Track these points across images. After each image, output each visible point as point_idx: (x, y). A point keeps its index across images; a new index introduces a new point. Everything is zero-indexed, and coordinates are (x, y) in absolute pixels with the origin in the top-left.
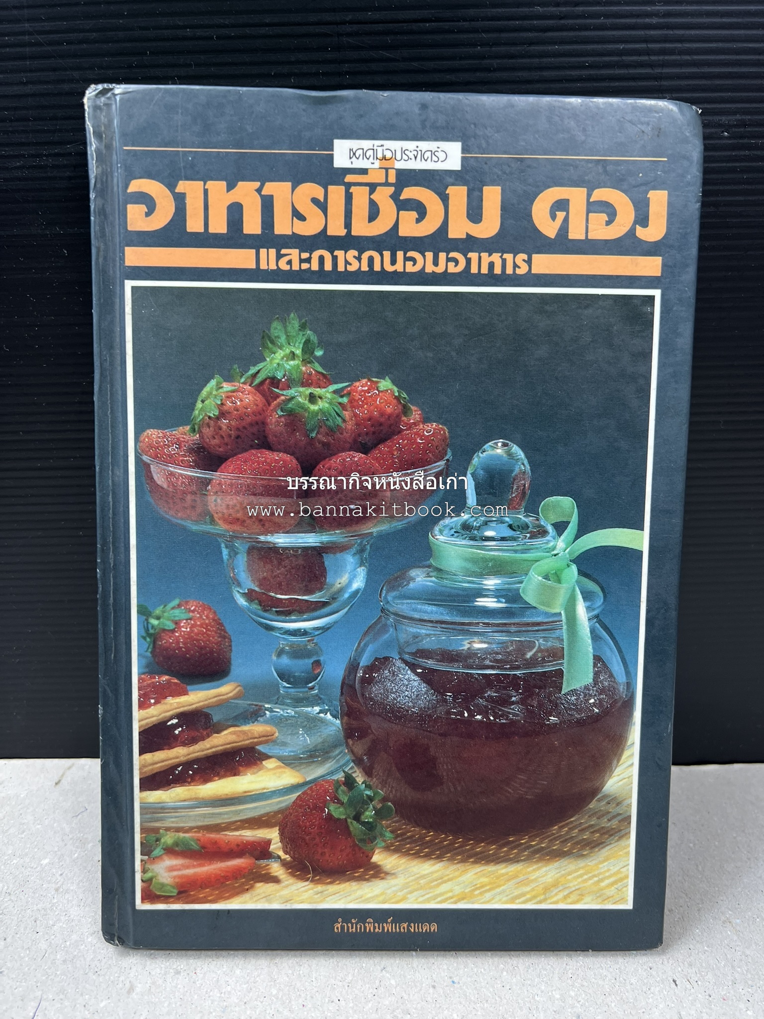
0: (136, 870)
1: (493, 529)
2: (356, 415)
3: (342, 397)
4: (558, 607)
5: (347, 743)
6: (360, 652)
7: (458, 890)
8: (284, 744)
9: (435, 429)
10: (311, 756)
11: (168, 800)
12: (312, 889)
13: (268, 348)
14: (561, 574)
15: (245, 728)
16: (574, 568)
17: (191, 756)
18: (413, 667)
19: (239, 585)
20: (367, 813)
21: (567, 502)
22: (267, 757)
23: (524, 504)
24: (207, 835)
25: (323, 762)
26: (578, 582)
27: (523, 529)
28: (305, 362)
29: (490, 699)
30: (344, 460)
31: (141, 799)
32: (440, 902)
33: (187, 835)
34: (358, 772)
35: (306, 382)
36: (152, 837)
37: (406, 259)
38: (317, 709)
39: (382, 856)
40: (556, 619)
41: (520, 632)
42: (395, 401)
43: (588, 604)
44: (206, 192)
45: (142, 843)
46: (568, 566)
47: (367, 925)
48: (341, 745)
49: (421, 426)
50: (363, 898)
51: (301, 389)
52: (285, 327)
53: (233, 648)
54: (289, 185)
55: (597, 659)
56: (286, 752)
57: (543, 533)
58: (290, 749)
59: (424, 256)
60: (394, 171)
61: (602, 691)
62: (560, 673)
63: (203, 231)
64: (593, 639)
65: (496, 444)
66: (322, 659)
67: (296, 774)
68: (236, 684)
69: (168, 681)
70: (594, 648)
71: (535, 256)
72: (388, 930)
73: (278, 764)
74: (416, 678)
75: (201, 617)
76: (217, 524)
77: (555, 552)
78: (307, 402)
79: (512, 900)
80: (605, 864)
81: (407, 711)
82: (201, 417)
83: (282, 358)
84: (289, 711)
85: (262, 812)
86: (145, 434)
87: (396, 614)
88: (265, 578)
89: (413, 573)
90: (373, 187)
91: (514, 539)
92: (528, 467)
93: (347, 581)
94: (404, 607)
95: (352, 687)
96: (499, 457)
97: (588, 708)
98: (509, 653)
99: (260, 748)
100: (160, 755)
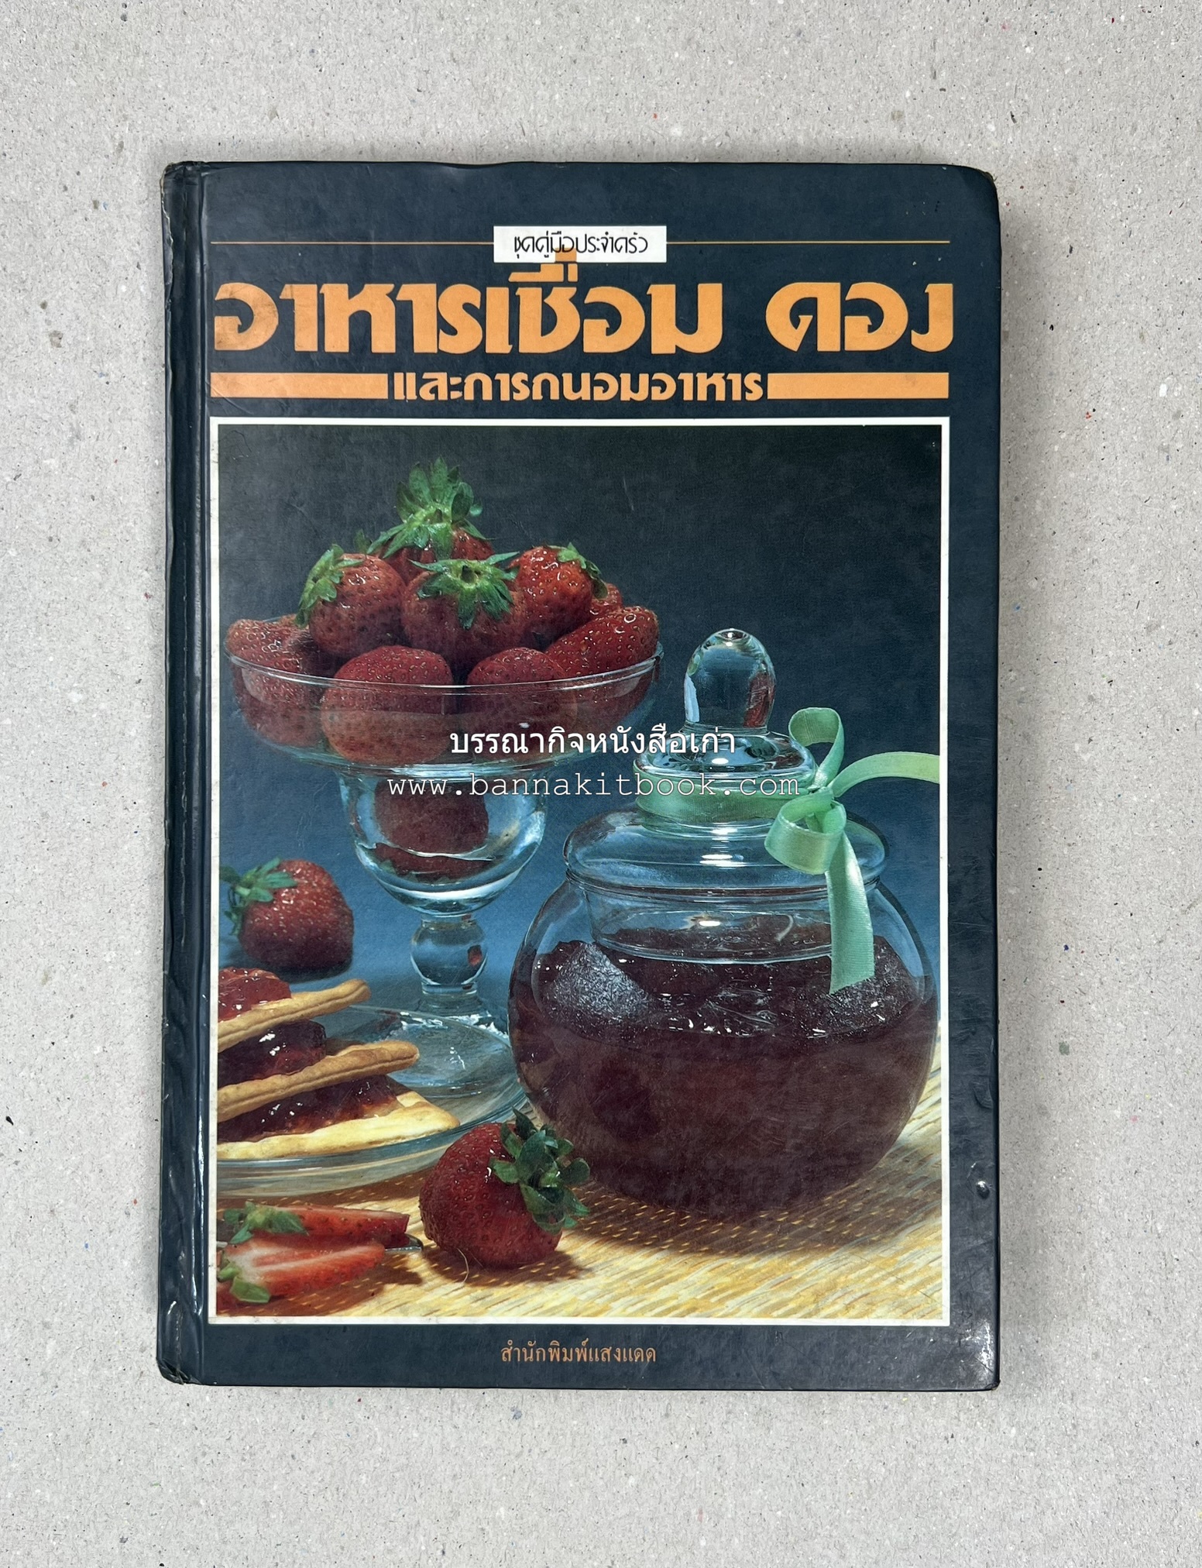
0: (210, 1263)
1: (724, 755)
2: (527, 597)
3: (508, 571)
4: (820, 866)
5: (519, 1068)
6: (537, 934)
7: (685, 1296)
8: (429, 1070)
9: (638, 615)
10: (467, 1088)
11: (258, 1156)
12: (468, 1293)
13: (406, 507)
14: (823, 818)
15: (371, 1046)
16: (841, 809)
17: (293, 1088)
18: (613, 956)
19: (364, 838)
20: (550, 1175)
21: (826, 714)
22: (404, 1090)
23: (766, 719)
24: (315, 1210)
25: (483, 1098)
26: (847, 829)
27: (766, 754)
28: (456, 524)
29: (725, 1003)
30: (512, 659)
31: (219, 1154)
32: (659, 1315)
33: (284, 1210)
34: (535, 1111)
35: (458, 551)
36: (235, 1213)
37: (594, 383)
38: (476, 1018)
39: (572, 1241)
40: (816, 883)
41: (766, 902)
42: (582, 577)
43: (863, 861)
44: (321, 297)
45: (219, 1223)
46: (833, 806)
47: (550, 1350)
48: (510, 1072)
49: (620, 610)
50: (544, 1309)
51: (451, 562)
52: (429, 477)
53: (356, 929)
54: (433, 287)
55: (880, 943)
56: (430, 1082)
57: (796, 759)
58: (437, 1078)
59: (619, 380)
60: (576, 266)
61: (888, 989)
62: (826, 964)
63: (316, 349)
64: (872, 912)
65: (725, 634)
66: (482, 944)
67: (446, 1115)
68: (359, 981)
69: (262, 978)
70: (873, 926)
71: (771, 377)
72: (582, 1358)
73: (418, 1100)
74: (619, 972)
75: (310, 884)
76: (333, 751)
77: (813, 787)
78: (459, 579)
79: (766, 1313)
80: (905, 1256)
81: (606, 1020)
82: (312, 601)
83: (425, 520)
84: (435, 1021)
85: (396, 1173)
86: (235, 625)
87: (588, 879)
88: (400, 828)
89: (611, 819)
90: (547, 288)
91: (753, 769)
92: (771, 666)
93: (518, 831)
94: (599, 868)
95: (526, 985)
96: (729, 653)
97: (869, 1015)
98: (751, 935)
99: (395, 1076)
100: (248, 1088)
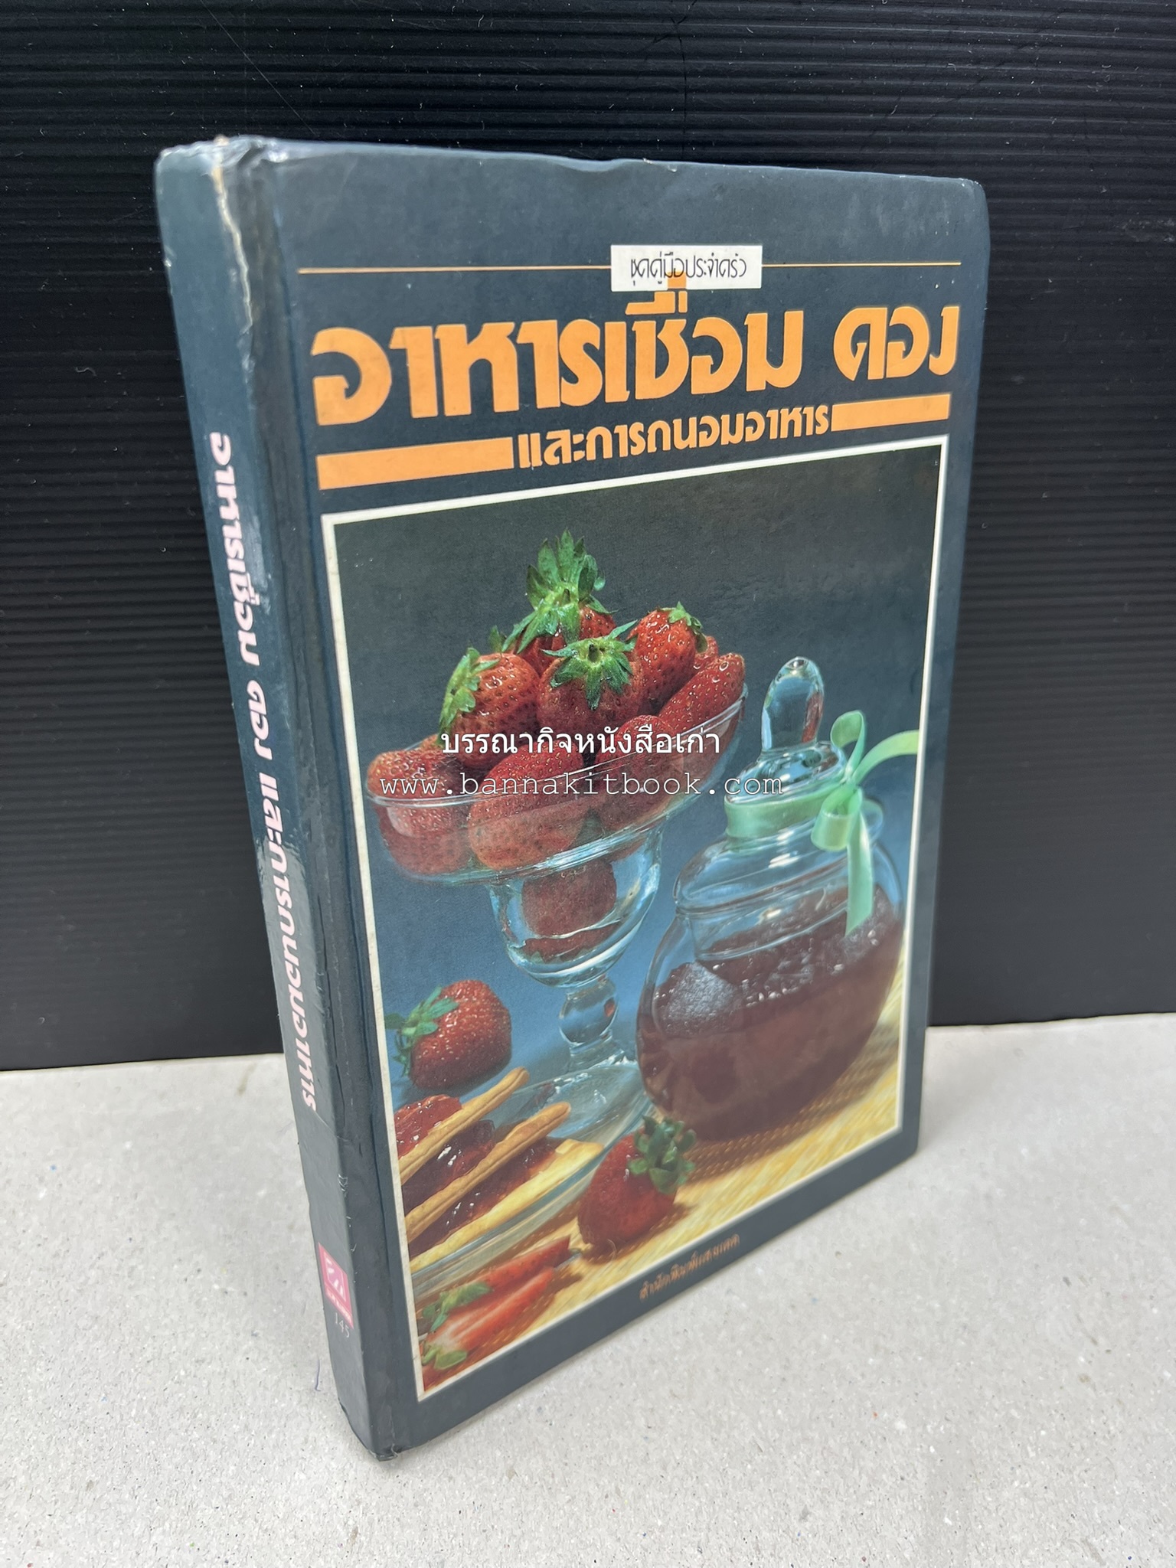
0: (414, 1356)
1: (788, 771)
2: (644, 665)
3: (628, 642)
5: (646, 1084)
6: (655, 971)
7: (756, 1190)
8: (579, 1117)
9: (730, 661)
10: (608, 1118)
11: (447, 1252)
12: (614, 1266)
13: (536, 592)
14: (848, 803)
15: (533, 1119)
16: (860, 793)
17: (471, 1184)
18: (708, 965)
19: (515, 939)
20: (669, 1153)
21: (856, 717)
22: (559, 1142)
23: (816, 733)
24: (497, 1270)
25: (621, 1119)
26: (863, 807)
27: (815, 762)
28: (583, 602)
29: (782, 970)
31: (412, 1269)
32: (740, 1211)
33: (473, 1282)
34: (657, 1111)
35: (586, 631)
36: (431, 1307)
37: (701, 428)
38: (612, 1058)
39: (685, 1192)
40: (842, 857)
41: (810, 883)
42: (688, 634)
43: (870, 828)
44: (437, 344)
45: (418, 1321)
46: (855, 792)
47: (672, 1273)
48: (639, 1089)
50: (667, 1249)
51: (579, 643)
52: (556, 555)
53: (513, 1025)
54: (553, 324)
55: (878, 887)
56: (580, 1126)
57: (833, 760)
58: (585, 1120)
59: (720, 422)
60: (686, 293)
61: (879, 919)
62: (844, 916)
63: (436, 413)
64: (874, 866)
65: (792, 664)
66: (614, 996)
67: (594, 1146)
68: (519, 1069)
69: (436, 1103)
70: (874, 877)
71: (835, 408)
72: (692, 1267)
73: (572, 1145)
74: (713, 977)
75: (470, 1000)
76: (483, 865)
77: (843, 780)
78: (586, 660)
79: (803, 1174)
80: (878, 1096)
81: (705, 1019)
82: (452, 716)
83: (555, 603)
85: (559, 1208)
86: (376, 762)
87: (693, 910)
88: (546, 919)
89: (708, 853)
90: (660, 320)
91: (806, 777)
92: (822, 685)
93: (639, 889)
94: (700, 898)
95: (648, 1015)
96: (794, 680)
97: (867, 943)
98: (800, 912)
99: (552, 1135)
100: (432, 1202)
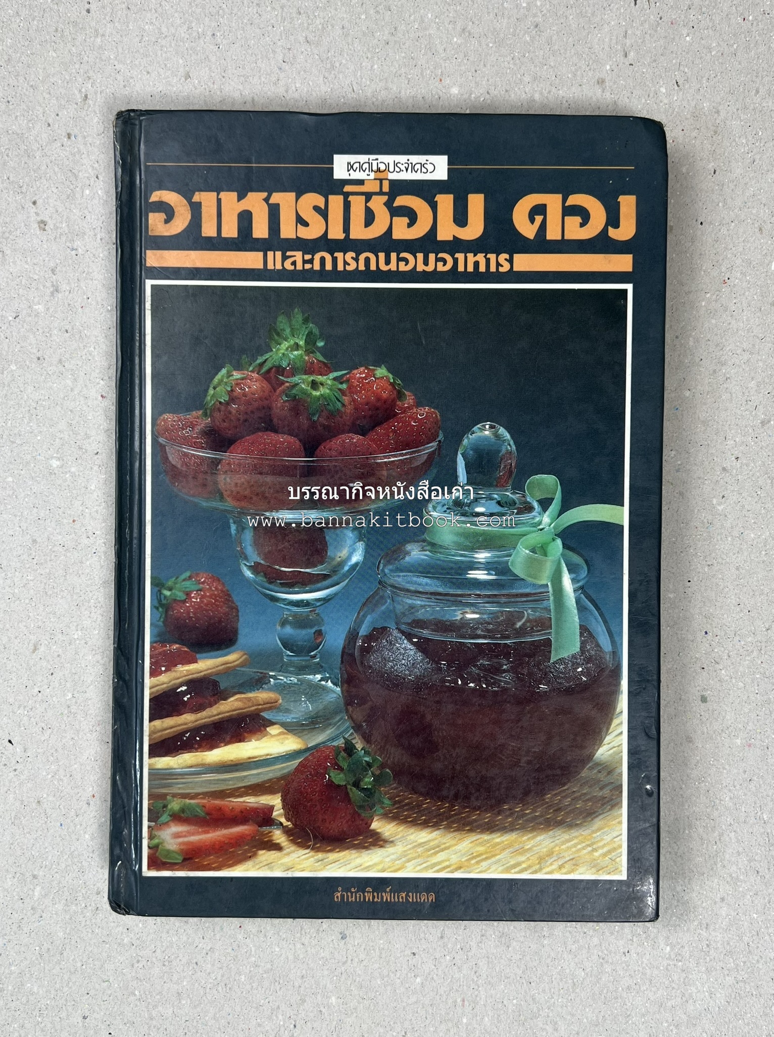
0: (143, 836)
1: (483, 506)
2: (354, 400)
3: (341, 383)
5: (347, 711)
6: (359, 622)
7: (455, 859)
8: (287, 711)
9: (427, 413)
10: (313, 723)
11: (176, 766)
12: (313, 857)
13: (274, 340)
14: (548, 547)
15: (250, 695)
16: (559, 542)
17: (199, 722)
18: (409, 637)
19: (246, 558)
20: (366, 780)
21: (551, 479)
22: (272, 723)
23: (510, 482)
24: (212, 802)
25: (323, 729)
26: (563, 555)
27: (511, 505)
28: (308, 352)
29: (483, 668)
30: (344, 441)
31: (150, 765)
32: (438, 871)
33: (193, 801)
34: (358, 738)
35: (309, 370)
36: (160, 804)
37: (399, 259)
38: (319, 677)
39: (381, 823)
40: (543, 590)
41: (510, 602)
42: (390, 387)
43: (574, 575)
44: (219, 201)
45: (150, 810)
46: (554, 540)
47: (366, 894)
48: (341, 712)
50: (363, 867)
51: (304, 377)
52: (290, 321)
53: (241, 618)
54: (293, 195)
55: (584, 629)
56: (288, 718)
57: (530, 509)
58: (293, 716)
59: (416, 257)
60: (388, 181)
61: (589, 660)
62: (548, 643)
63: (216, 235)
64: (579, 609)
65: (485, 426)
66: (323, 628)
67: (299, 740)
68: (242, 653)
69: (179, 650)
70: (580, 618)
71: (516, 256)
72: (387, 899)
73: (281, 730)
74: (413, 647)
75: (210, 588)
76: (226, 501)
77: (541, 527)
78: (309, 388)
79: (508, 870)
80: (598, 834)
81: (405, 679)
82: (213, 402)
83: (287, 349)
85: (266, 778)
86: (162, 418)
87: (393, 586)
88: (270, 552)
89: (409, 547)
90: (368, 196)
91: (501, 515)
92: (514, 447)
93: (347, 555)
94: (400, 579)
95: (352, 655)
96: (488, 438)
97: (577, 677)
98: (500, 624)
99: (265, 715)
100: (169, 722)
